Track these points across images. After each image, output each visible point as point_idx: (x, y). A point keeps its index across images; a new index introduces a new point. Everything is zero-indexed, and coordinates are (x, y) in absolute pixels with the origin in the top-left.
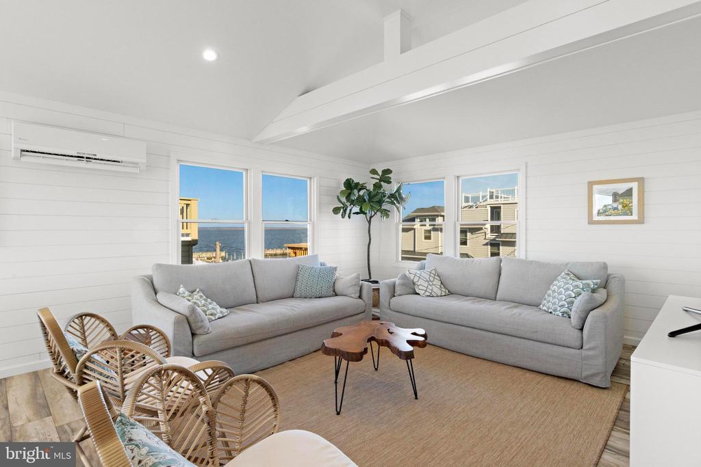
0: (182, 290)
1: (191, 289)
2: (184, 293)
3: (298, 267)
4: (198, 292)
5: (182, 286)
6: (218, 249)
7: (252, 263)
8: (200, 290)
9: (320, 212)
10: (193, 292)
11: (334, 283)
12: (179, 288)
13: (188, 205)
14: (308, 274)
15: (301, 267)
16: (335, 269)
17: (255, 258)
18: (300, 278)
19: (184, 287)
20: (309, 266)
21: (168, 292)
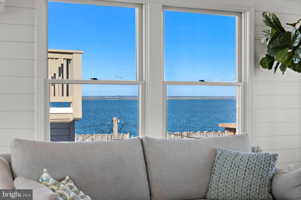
0: (45, 175)
1: (59, 176)
2: (48, 180)
3: (215, 152)
4: (68, 181)
5: (45, 170)
6: (116, 129)
7: (145, 144)
8: (71, 178)
9: (255, 67)
10: (60, 180)
11: (271, 180)
12: (42, 173)
13: (68, 61)
14: (230, 164)
15: (219, 153)
16: (274, 157)
17: (149, 136)
18: (217, 169)
19: (49, 172)
20: (233, 151)
21: (29, 177)
